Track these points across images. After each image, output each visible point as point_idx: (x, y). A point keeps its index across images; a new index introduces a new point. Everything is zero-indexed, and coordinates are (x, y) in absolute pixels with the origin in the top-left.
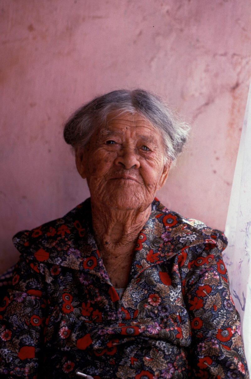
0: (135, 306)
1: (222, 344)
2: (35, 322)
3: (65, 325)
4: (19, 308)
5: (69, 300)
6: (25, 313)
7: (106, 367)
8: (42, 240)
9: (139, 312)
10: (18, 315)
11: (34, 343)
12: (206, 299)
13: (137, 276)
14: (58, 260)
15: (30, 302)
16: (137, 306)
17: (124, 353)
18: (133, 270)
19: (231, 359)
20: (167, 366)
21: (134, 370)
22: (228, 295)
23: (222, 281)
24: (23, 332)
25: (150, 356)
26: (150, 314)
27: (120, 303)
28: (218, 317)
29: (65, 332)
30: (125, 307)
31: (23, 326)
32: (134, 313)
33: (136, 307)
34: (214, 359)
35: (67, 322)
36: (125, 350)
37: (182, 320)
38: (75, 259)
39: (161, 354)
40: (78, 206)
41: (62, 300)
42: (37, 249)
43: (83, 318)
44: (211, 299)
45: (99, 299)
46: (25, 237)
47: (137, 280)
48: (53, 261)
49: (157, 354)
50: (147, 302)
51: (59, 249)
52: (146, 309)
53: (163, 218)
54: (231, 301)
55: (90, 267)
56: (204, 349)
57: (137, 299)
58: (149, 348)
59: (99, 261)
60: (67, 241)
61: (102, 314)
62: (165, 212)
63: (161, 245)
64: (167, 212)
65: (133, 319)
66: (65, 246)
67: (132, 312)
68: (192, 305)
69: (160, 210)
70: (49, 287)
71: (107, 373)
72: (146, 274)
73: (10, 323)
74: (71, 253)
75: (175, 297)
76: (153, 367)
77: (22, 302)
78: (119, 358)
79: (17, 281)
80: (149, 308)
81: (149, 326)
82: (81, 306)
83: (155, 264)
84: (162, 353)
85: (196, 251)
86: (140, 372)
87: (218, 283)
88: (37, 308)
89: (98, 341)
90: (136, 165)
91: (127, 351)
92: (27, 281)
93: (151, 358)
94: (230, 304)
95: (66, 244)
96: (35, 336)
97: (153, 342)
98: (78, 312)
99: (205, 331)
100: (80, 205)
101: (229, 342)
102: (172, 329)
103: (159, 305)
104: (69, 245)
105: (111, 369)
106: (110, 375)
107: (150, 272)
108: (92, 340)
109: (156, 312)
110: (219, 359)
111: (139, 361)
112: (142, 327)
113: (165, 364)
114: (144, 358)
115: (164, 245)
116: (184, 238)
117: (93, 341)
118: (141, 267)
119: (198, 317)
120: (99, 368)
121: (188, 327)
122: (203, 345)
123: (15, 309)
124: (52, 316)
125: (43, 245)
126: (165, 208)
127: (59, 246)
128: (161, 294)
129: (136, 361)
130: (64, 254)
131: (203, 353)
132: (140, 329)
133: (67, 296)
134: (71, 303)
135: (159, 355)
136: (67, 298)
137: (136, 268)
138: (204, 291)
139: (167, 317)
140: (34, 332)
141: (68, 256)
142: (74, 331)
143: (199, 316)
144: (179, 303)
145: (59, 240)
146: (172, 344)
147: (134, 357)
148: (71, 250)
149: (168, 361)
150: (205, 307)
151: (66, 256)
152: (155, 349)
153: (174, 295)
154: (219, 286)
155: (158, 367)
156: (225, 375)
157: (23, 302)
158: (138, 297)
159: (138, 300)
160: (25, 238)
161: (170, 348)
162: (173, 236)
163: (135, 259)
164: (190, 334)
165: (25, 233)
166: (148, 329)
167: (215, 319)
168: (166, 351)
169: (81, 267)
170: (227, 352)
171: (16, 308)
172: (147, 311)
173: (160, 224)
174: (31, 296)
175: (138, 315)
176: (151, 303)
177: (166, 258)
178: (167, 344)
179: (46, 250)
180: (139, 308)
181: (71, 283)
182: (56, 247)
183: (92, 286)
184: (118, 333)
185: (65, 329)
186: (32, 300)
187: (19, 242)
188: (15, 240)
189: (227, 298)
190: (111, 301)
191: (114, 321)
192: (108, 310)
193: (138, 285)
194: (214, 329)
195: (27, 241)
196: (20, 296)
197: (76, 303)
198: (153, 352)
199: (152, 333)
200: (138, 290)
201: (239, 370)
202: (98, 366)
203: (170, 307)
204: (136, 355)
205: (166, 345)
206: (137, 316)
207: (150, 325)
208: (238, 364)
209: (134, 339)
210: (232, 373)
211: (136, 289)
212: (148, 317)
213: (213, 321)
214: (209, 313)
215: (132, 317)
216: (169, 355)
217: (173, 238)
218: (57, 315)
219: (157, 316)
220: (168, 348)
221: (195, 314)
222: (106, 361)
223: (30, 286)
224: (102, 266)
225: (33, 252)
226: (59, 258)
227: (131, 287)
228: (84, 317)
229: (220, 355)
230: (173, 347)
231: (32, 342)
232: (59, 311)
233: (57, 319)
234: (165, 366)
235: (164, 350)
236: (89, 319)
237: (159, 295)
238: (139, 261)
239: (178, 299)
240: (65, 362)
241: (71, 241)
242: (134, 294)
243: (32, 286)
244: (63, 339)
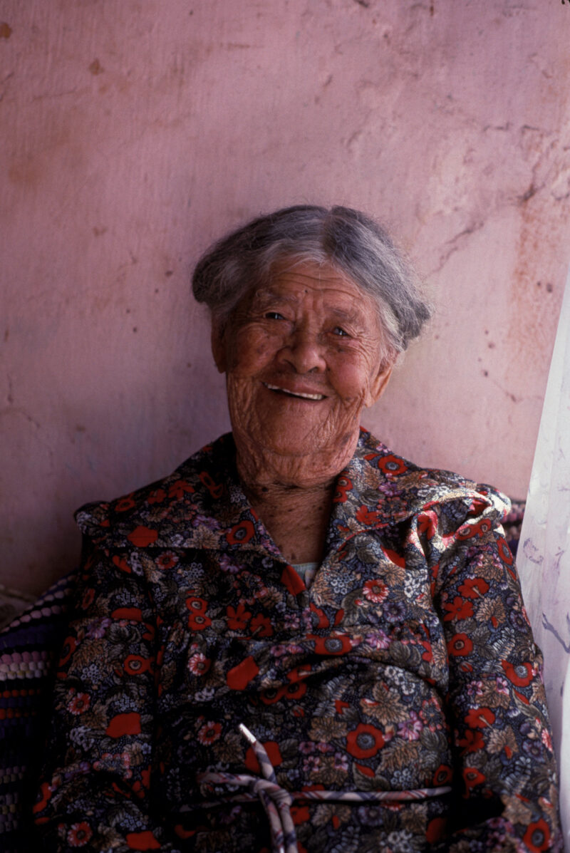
0: (337, 603)
1: (515, 689)
2: (133, 667)
3: (197, 650)
4: (99, 650)
5: (201, 609)
6: (113, 656)
7: (288, 722)
8: (141, 512)
9: (346, 613)
10: (99, 662)
11: (136, 706)
12: (479, 603)
13: (340, 545)
14: (176, 539)
15: (119, 633)
16: (341, 601)
17: (322, 692)
18: (332, 535)
19: (530, 719)
20: (408, 716)
21: (343, 723)
22: (519, 604)
23: (508, 576)
24: (112, 691)
25: (373, 697)
26: (368, 618)
27: (307, 596)
28: (501, 639)
29: (199, 664)
30: (318, 603)
31: (111, 681)
32: (335, 615)
33: (340, 604)
34: (499, 714)
35: (201, 645)
36: (324, 686)
37: (431, 634)
38: (210, 532)
39: (394, 693)
40: (204, 448)
41: (185, 609)
42: (132, 528)
43: (232, 634)
44: (488, 604)
45: (263, 593)
46: (102, 512)
47: (341, 555)
48: (166, 542)
49: (388, 693)
50: (361, 594)
51: (176, 520)
52: (359, 607)
53: (379, 460)
54: (524, 616)
55: (241, 540)
56: (480, 693)
57: (341, 588)
58: (372, 681)
59: (258, 527)
60: (188, 505)
61: (271, 621)
62: (382, 451)
63: (382, 500)
64: (386, 451)
65: (334, 626)
66: (187, 513)
67: (331, 613)
68: (448, 612)
69: (372, 447)
70: (158, 589)
71: (289, 733)
72: (358, 543)
73: (85, 681)
74: (200, 524)
75: (413, 589)
76: (381, 717)
77: (103, 638)
78: (314, 703)
79: (91, 600)
80: (366, 606)
81: (369, 636)
82: (226, 615)
83: (374, 529)
84: (396, 691)
85: (453, 516)
86: (357, 727)
87: (502, 578)
88: (135, 640)
89: (269, 670)
90: (317, 369)
91: (327, 688)
92: (111, 595)
93: (375, 701)
94: (521, 620)
95: (187, 511)
96: (136, 693)
97: (379, 668)
98: (222, 625)
99: (478, 661)
100: (207, 446)
101: (527, 688)
102: (412, 642)
103: (385, 601)
104: (195, 511)
105: (298, 725)
106: (297, 736)
107: (366, 541)
108: (259, 667)
109: (380, 613)
110: (509, 714)
111: (353, 707)
112: (355, 637)
113: (405, 712)
114: (362, 700)
115: (388, 502)
116: (426, 491)
117: (259, 669)
118: (348, 529)
119: (464, 634)
120: (272, 726)
121: (443, 648)
122: (480, 685)
123: (91, 652)
124: (170, 642)
125: (144, 521)
126: (381, 444)
127: (174, 516)
128: (388, 580)
129: (346, 707)
130: (186, 528)
131: (478, 699)
132: (352, 639)
133: (196, 603)
134: (205, 613)
135: (391, 696)
136: (196, 605)
137: (338, 530)
138: (474, 589)
139: (401, 624)
140: (133, 686)
141: (196, 528)
142: (219, 658)
143: (465, 631)
144: (424, 603)
145: (174, 507)
146: (416, 674)
147: (342, 699)
148: (199, 518)
149: (409, 706)
150: (477, 617)
151: (190, 529)
152: (382, 683)
153: (411, 585)
154: (502, 584)
155: (390, 717)
156: (519, 748)
157: (105, 637)
158: (343, 585)
159: (344, 591)
160: (101, 514)
161: (412, 682)
162: (403, 488)
163: (335, 516)
164: (446, 663)
165: (102, 505)
166: (367, 640)
167: (496, 641)
168: (404, 687)
169: (224, 542)
170: (523, 705)
171: (93, 651)
172: (362, 611)
173: (374, 470)
174: (118, 621)
175: (343, 619)
176: (369, 598)
177: (394, 520)
178: (406, 673)
179: (149, 526)
180: (346, 605)
181: (203, 579)
182: (168, 518)
183: (247, 573)
184: (309, 650)
185: (199, 659)
186: (122, 629)
187: (90, 520)
188: (82, 516)
189: (516, 608)
190: (289, 593)
191: (296, 630)
192: (284, 610)
193: (342, 564)
194: (494, 659)
195: (105, 519)
196: (98, 626)
197: (215, 610)
198: (379, 691)
199: (376, 647)
200: (343, 573)
201: (544, 742)
202: (270, 722)
203: (406, 607)
204: (344, 695)
205: (404, 675)
206: (341, 621)
207: (371, 634)
208: (541, 732)
209: (341, 662)
210: (530, 746)
211: (339, 572)
212: (364, 624)
213: (492, 644)
214: (484, 628)
215: (333, 623)
216: (411, 695)
217: (404, 491)
218: (179, 640)
219: (381, 621)
220: (408, 682)
221: (457, 627)
222: (287, 712)
223: (116, 602)
224: (266, 534)
225: (124, 534)
226: (177, 535)
227: (328, 567)
228: (234, 631)
229: (511, 708)
230: (417, 681)
231: (132, 705)
232: (183, 630)
233: (179, 647)
234: (404, 716)
235: (400, 686)
236: (245, 634)
237: (385, 582)
238: (343, 519)
239: (421, 596)
240: (201, 727)
241: (198, 504)
242: (334, 580)
243: (122, 602)
244: (198, 677)
